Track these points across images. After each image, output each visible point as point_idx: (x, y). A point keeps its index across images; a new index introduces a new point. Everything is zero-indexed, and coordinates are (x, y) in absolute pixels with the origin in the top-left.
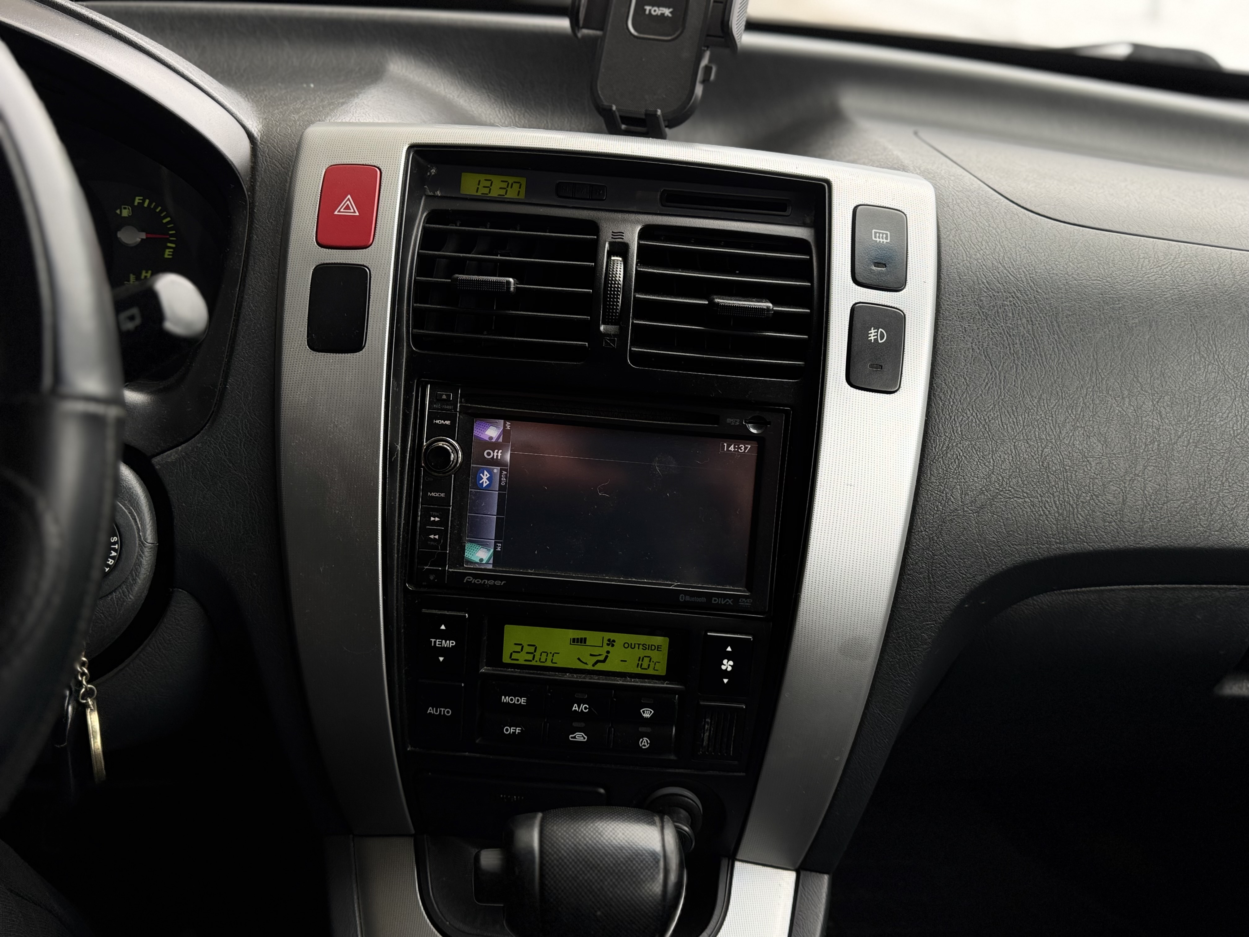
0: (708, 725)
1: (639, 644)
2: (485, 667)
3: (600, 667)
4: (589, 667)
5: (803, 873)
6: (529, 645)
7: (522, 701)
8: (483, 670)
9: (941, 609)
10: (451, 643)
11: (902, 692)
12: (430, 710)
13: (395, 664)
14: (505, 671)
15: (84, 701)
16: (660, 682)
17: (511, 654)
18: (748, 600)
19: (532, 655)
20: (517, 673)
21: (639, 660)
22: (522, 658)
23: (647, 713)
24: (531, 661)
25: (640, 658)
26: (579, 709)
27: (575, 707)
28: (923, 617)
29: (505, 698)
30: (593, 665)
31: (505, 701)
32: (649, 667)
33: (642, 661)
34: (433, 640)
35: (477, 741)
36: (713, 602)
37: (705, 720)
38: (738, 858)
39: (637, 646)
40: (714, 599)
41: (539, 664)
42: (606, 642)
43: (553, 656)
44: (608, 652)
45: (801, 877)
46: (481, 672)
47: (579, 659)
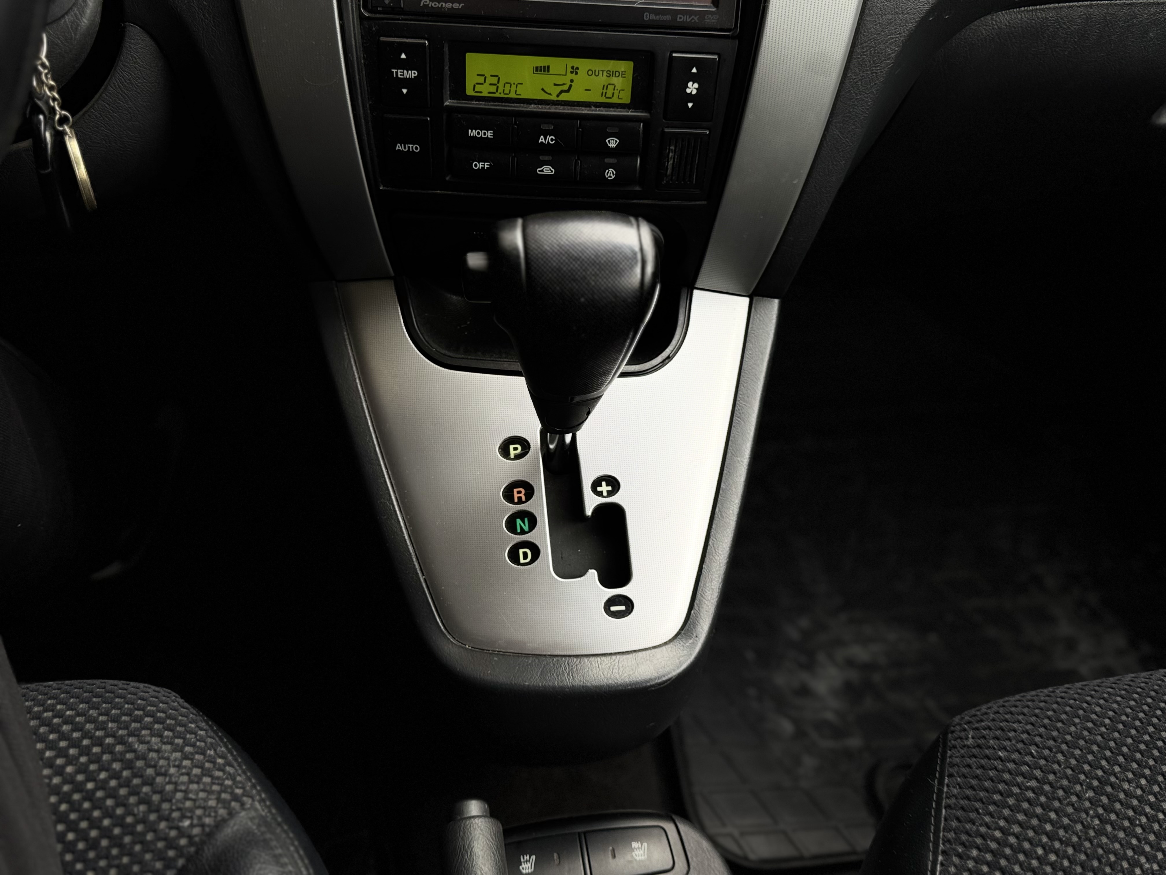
0: (672, 152)
1: (603, 71)
2: (450, 101)
3: (564, 97)
4: (553, 97)
5: (755, 298)
6: (492, 76)
7: (489, 134)
8: (447, 103)
9: (906, 21)
10: (412, 74)
11: (862, 111)
12: (399, 147)
13: (359, 97)
14: (470, 104)
15: (61, 129)
16: (624, 110)
17: (474, 86)
18: (714, 16)
19: (495, 87)
20: (482, 105)
21: (603, 89)
22: (485, 90)
23: (613, 143)
24: (494, 93)
25: (604, 86)
26: (545, 141)
27: (542, 139)
28: (889, 30)
29: (472, 131)
30: (558, 96)
31: (472, 135)
32: (613, 96)
33: (607, 89)
34: (394, 71)
35: (447, 178)
36: (678, 20)
37: (669, 149)
38: (696, 286)
39: (601, 73)
40: (679, 16)
41: (502, 95)
42: (569, 69)
43: (517, 87)
44: (572, 81)
45: (754, 302)
46: (446, 106)
47: (543, 89)
